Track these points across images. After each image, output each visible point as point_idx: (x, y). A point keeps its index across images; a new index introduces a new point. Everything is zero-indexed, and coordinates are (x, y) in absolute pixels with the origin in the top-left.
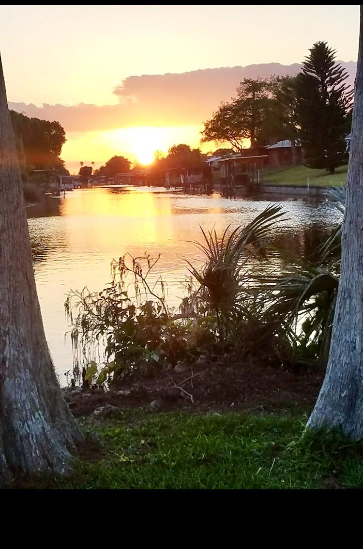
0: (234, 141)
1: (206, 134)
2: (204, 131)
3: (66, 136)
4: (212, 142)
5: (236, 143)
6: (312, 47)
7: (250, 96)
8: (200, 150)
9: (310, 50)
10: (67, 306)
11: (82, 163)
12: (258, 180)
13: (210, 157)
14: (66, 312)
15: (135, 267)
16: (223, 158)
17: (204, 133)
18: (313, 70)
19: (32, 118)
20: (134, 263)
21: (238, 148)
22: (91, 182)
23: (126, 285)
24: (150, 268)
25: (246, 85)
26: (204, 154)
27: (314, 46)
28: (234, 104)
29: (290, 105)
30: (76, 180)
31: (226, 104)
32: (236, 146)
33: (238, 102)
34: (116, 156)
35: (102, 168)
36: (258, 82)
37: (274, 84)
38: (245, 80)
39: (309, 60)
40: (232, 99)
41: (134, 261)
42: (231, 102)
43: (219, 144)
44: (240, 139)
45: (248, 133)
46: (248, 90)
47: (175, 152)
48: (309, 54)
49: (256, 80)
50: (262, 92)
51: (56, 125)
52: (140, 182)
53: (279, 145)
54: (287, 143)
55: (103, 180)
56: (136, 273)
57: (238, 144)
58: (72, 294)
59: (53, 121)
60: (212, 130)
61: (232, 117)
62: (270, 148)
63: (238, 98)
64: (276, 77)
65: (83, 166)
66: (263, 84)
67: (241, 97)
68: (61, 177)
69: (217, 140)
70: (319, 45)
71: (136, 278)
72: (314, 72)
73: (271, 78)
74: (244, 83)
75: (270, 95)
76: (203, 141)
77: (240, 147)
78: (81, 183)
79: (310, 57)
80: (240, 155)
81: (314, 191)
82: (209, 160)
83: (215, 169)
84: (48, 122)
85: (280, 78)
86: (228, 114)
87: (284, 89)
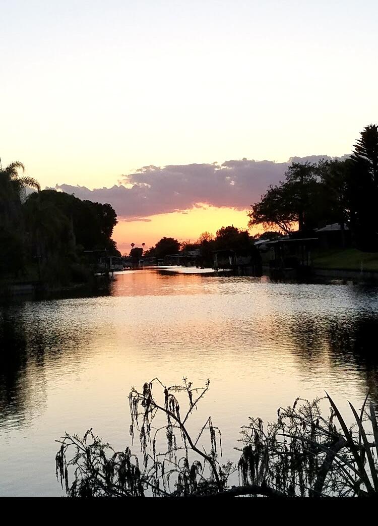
0: (283, 224)
1: (254, 216)
2: (253, 214)
3: (118, 219)
4: (260, 225)
5: (285, 226)
6: (363, 130)
7: (298, 180)
8: (249, 232)
9: (362, 133)
10: (60, 460)
11: (133, 245)
12: (308, 263)
13: (257, 240)
14: (59, 470)
15: (169, 401)
16: (270, 241)
17: (252, 216)
18: (365, 153)
19: (84, 201)
20: (167, 395)
21: (287, 231)
22: (142, 262)
23: (153, 431)
24: (192, 405)
25: (294, 169)
26: (252, 237)
27: (366, 130)
28: (282, 188)
29: (339, 189)
30: (127, 261)
31: (274, 188)
32: (284, 229)
33: (286, 185)
34: (165, 238)
35: (152, 249)
36: (307, 167)
37: (323, 168)
38: (293, 165)
39: (360, 143)
40: (280, 182)
41: (166, 392)
42: (279, 186)
43: (268, 226)
44: (288, 222)
45: (296, 216)
46: (297, 174)
47: (223, 234)
48: (360, 137)
49: (304, 164)
50: (310, 176)
51: (107, 207)
52: (189, 263)
53: (328, 228)
54: (336, 227)
55: (153, 261)
56: (169, 413)
57: (286, 227)
58: (68, 441)
59: (105, 203)
60: (260, 213)
61: (280, 201)
62: (319, 230)
63: (286, 182)
64: (324, 161)
65: (134, 248)
66: (311, 169)
67: (289, 181)
68: (111, 257)
69: (265, 223)
70: (370, 128)
71: (169, 421)
72: (365, 155)
73: (320, 162)
74: (292, 168)
75: (319, 179)
76: (251, 223)
77: (289, 230)
78: (131, 264)
79: (361, 140)
80: (289, 237)
81: (369, 275)
82: (257, 243)
83: (263, 251)
84: (101, 204)
85: (329, 162)
86: (277, 198)
87: (333, 172)
